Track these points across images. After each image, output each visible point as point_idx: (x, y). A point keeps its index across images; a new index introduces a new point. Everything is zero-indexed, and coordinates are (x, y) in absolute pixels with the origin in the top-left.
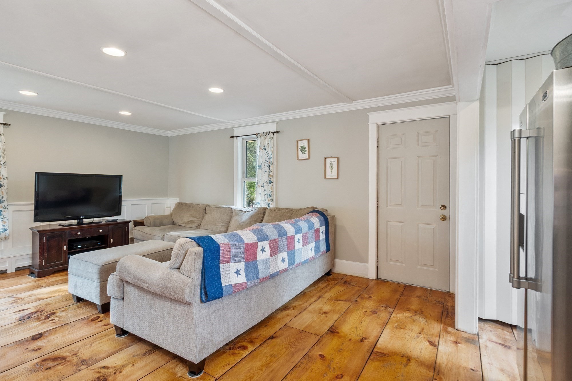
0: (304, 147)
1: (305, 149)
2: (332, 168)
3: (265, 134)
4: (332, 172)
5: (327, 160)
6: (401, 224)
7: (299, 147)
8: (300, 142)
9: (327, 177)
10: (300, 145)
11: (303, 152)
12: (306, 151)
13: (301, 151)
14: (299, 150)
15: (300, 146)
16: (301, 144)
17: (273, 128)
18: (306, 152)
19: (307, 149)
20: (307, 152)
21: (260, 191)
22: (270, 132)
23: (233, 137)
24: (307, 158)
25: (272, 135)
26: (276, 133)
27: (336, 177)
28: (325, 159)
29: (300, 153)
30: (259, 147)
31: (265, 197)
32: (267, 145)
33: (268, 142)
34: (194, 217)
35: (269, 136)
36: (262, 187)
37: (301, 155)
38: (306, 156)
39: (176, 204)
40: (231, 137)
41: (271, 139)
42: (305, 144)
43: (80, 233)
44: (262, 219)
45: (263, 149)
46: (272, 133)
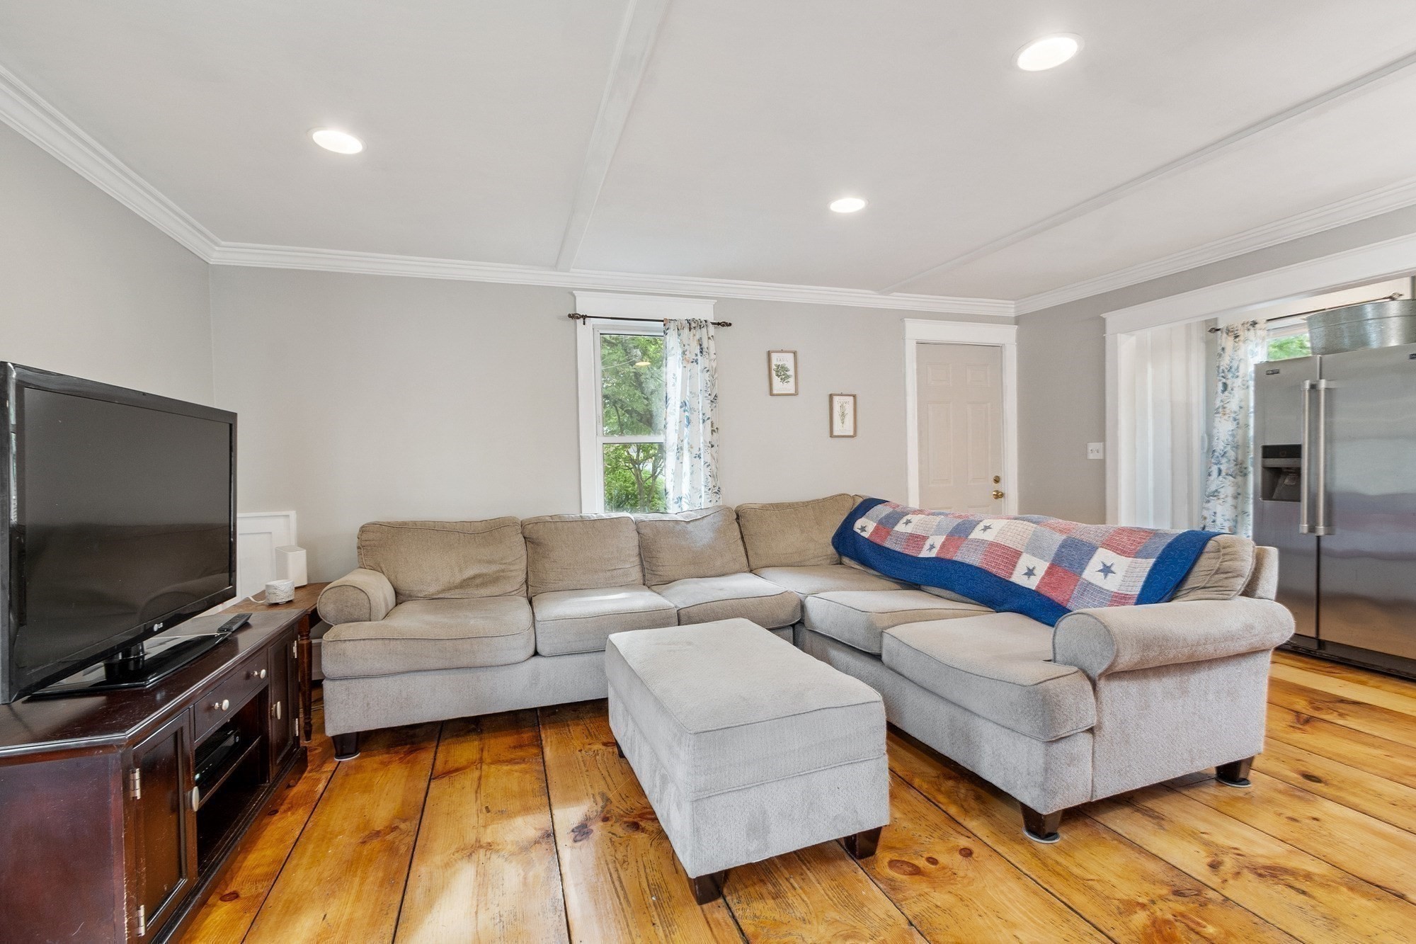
0: (784, 369)
1: (788, 373)
2: (843, 415)
3: (693, 325)
4: (843, 423)
5: (836, 399)
7: (774, 367)
8: (774, 357)
9: (835, 433)
10: (775, 362)
11: (781, 379)
12: (789, 376)
13: (778, 376)
14: (774, 373)
15: (776, 365)
16: (776, 359)
17: (705, 312)
18: (789, 380)
19: (791, 373)
20: (792, 380)
21: (686, 467)
22: (706, 321)
23: (574, 316)
24: (793, 391)
25: (712, 329)
26: (723, 326)
27: (852, 434)
28: (831, 396)
29: (776, 380)
30: (679, 356)
31: (707, 482)
32: (701, 352)
33: (705, 345)
34: (489, 562)
35: (704, 330)
36: (695, 457)
37: (778, 386)
38: (789, 387)
39: (363, 530)
40: (570, 316)
41: (709, 338)
42: (788, 361)
43: (226, 703)
44: (740, 536)
45: (692, 362)
46: (713, 324)
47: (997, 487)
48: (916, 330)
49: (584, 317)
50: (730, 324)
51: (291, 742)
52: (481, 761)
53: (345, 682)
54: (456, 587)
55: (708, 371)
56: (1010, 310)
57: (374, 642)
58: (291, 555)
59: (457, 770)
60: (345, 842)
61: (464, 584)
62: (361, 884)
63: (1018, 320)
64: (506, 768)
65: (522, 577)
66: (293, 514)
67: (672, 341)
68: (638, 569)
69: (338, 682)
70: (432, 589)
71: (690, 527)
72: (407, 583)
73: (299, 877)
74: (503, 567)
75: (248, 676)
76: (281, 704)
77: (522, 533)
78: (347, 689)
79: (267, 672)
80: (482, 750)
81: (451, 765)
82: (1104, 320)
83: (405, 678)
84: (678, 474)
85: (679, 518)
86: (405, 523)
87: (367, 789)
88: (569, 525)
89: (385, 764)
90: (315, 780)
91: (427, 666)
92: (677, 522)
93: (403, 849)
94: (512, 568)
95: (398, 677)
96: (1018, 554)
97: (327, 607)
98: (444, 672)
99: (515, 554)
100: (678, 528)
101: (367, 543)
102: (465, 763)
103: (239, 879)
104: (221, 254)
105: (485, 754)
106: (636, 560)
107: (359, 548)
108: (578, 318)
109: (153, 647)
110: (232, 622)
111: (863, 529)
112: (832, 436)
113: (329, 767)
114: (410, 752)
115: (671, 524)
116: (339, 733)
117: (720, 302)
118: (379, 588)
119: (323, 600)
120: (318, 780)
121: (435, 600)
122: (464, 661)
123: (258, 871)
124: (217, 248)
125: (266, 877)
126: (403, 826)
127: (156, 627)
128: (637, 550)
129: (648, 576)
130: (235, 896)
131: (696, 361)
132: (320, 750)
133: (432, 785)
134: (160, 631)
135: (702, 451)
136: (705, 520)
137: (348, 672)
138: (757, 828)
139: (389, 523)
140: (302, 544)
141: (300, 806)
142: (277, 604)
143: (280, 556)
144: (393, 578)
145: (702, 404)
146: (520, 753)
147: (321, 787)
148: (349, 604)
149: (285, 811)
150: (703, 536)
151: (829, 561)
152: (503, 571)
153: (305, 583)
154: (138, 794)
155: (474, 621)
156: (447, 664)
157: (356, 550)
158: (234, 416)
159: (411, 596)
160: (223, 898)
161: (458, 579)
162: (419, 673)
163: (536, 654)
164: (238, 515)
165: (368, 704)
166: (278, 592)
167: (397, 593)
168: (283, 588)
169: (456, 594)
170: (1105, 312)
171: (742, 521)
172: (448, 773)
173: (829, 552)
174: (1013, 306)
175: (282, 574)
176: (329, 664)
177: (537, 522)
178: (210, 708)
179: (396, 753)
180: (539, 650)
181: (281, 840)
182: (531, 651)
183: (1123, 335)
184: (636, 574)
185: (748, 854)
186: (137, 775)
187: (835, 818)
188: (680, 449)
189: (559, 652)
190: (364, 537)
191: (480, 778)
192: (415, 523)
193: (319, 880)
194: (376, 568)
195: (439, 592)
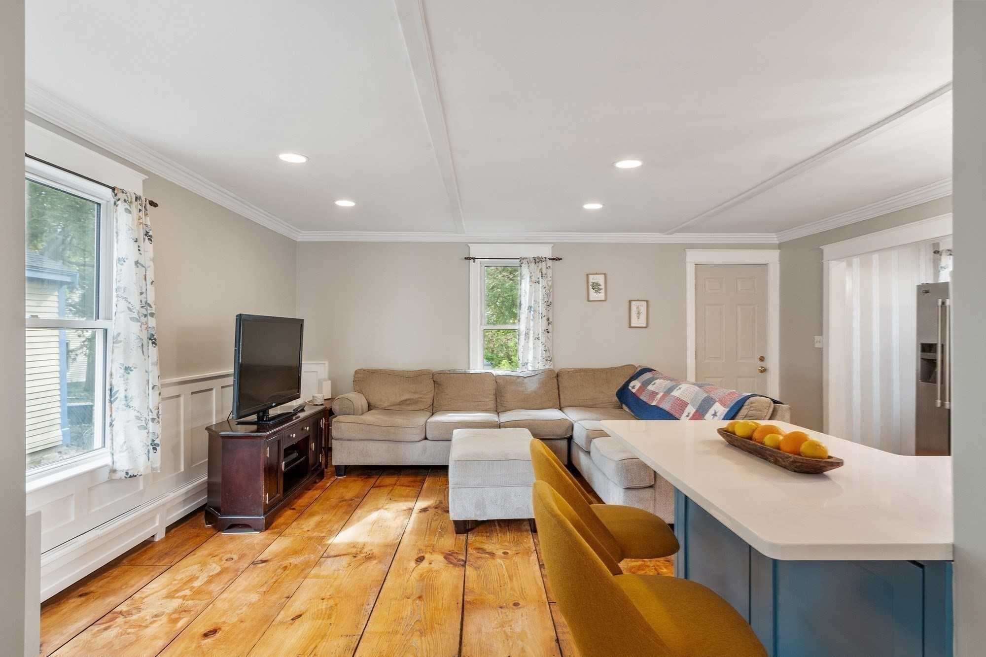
0: (598, 284)
1: (600, 287)
2: (639, 313)
3: (537, 261)
4: (638, 318)
5: (633, 303)
6: (720, 380)
7: (590, 284)
8: (591, 277)
9: (632, 325)
11: (596, 291)
12: (601, 289)
13: (594, 289)
14: (590, 287)
15: (592, 282)
16: (592, 279)
17: (546, 252)
18: (601, 291)
19: (602, 287)
20: (603, 292)
21: (531, 345)
22: (545, 258)
23: (468, 258)
24: (603, 298)
25: (550, 263)
26: (557, 260)
27: (645, 325)
28: (630, 302)
29: (592, 292)
30: (528, 279)
31: (542, 354)
32: (542, 276)
33: (544, 272)
34: (414, 393)
35: (544, 263)
36: (535, 339)
37: (593, 295)
38: (601, 296)
39: (356, 372)
40: (465, 258)
41: (547, 268)
42: (600, 280)
43: (294, 435)
44: (557, 387)
45: (535, 283)
46: (550, 259)
47: (762, 364)
48: (693, 257)
49: (474, 259)
50: (561, 259)
51: (318, 464)
52: (395, 484)
53: (340, 441)
54: (397, 405)
55: (545, 288)
56: (774, 239)
57: (353, 424)
58: (324, 383)
59: (382, 486)
60: (334, 501)
61: (402, 403)
62: (336, 512)
63: (780, 246)
64: (404, 488)
65: (430, 402)
66: (327, 363)
67: (525, 270)
68: (493, 402)
69: (338, 441)
70: (386, 405)
71: (526, 380)
72: (373, 401)
73: (315, 507)
74: (421, 396)
75: (303, 429)
76: (315, 444)
77: (432, 378)
78: (341, 444)
79: (309, 428)
80: (397, 481)
81: (381, 484)
82: (822, 251)
83: (366, 442)
84: (526, 348)
85: (521, 375)
86: (376, 370)
87: (345, 487)
88: (458, 375)
89: (355, 481)
90: (328, 482)
91: (375, 438)
92: (519, 377)
93: (354, 506)
94: (425, 396)
95: (362, 442)
96: (686, 404)
97: (336, 408)
98: (383, 442)
99: (428, 390)
100: (519, 380)
101: (357, 379)
102: (388, 484)
103: (296, 505)
104: (303, 236)
105: (398, 482)
106: (493, 397)
107: (354, 381)
108: (470, 259)
109: (272, 412)
110: (298, 408)
111: (633, 387)
112: (630, 327)
113: (333, 479)
114: (367, 478)
115: (515, 378)
116: (337, 464)
117: (555, 245)
118: (360, 401)
119: (334, 404)
120: (328, 483)
121: (386, 410)
122: (392, 437)
123: (302, 504)
124: (300, 234)
125: (305, 506)
126: (356, 499)
127: (274, 404)
128: (493, 392)
129: (499, 407)
130: (294, 509)
131: (538, 282)
132: (330, 473)
133: (372, 489)
134: (275, 406)
135: (540, 336)
136: (536, 377)
137: (342, 437)
138: (480, 505)
139: (368, 370)
140: (330, 378)
141: (319, 489)
142: (317, 405)
143: (320, 383)
144: (367, 397)
145: (542, 308)
146: (413, 484)
147: (328, 485)
148: (345, 407)
149: (314, 490)
150: (532, 386)
151: (613, 406)
152: (421, 398)
153: (330, 398)
154: (268, 455)
155: (398, 420)
156: (384, 438)
157: (352, 383)
158: (302, 320)
159: (375, 407)
160: (290, 509)
161: (399, 400)
162: (372, 441)
163: (426, 438)
164: (303, 362)
165: (350, 453)
166: (318, 400)
167: (369, 405)
168: (319, 397)
169: (396, 408)
170: (822, 245)
171: (560, 379)
172: (379, 487)
173: (614, 401)
174: (775, 236)
175: (320, 392)
176: (335, 433)
177: (441, 373)
178: (289, 436)
179: (361, 478)
180: (428, 437)
181: (311, 497)
182: (423, 436)
183: (833, 262)
184: (491, 404)
185: (476, 515)
186: (268, 449)
187: (518, 508)
188: (527, 334)
189: (436, 439)
190: (356, 376)
191: (392, 490)
192: (380, 370)
193: (322, 509)
194: (360, 392)
195: (389, 406)
